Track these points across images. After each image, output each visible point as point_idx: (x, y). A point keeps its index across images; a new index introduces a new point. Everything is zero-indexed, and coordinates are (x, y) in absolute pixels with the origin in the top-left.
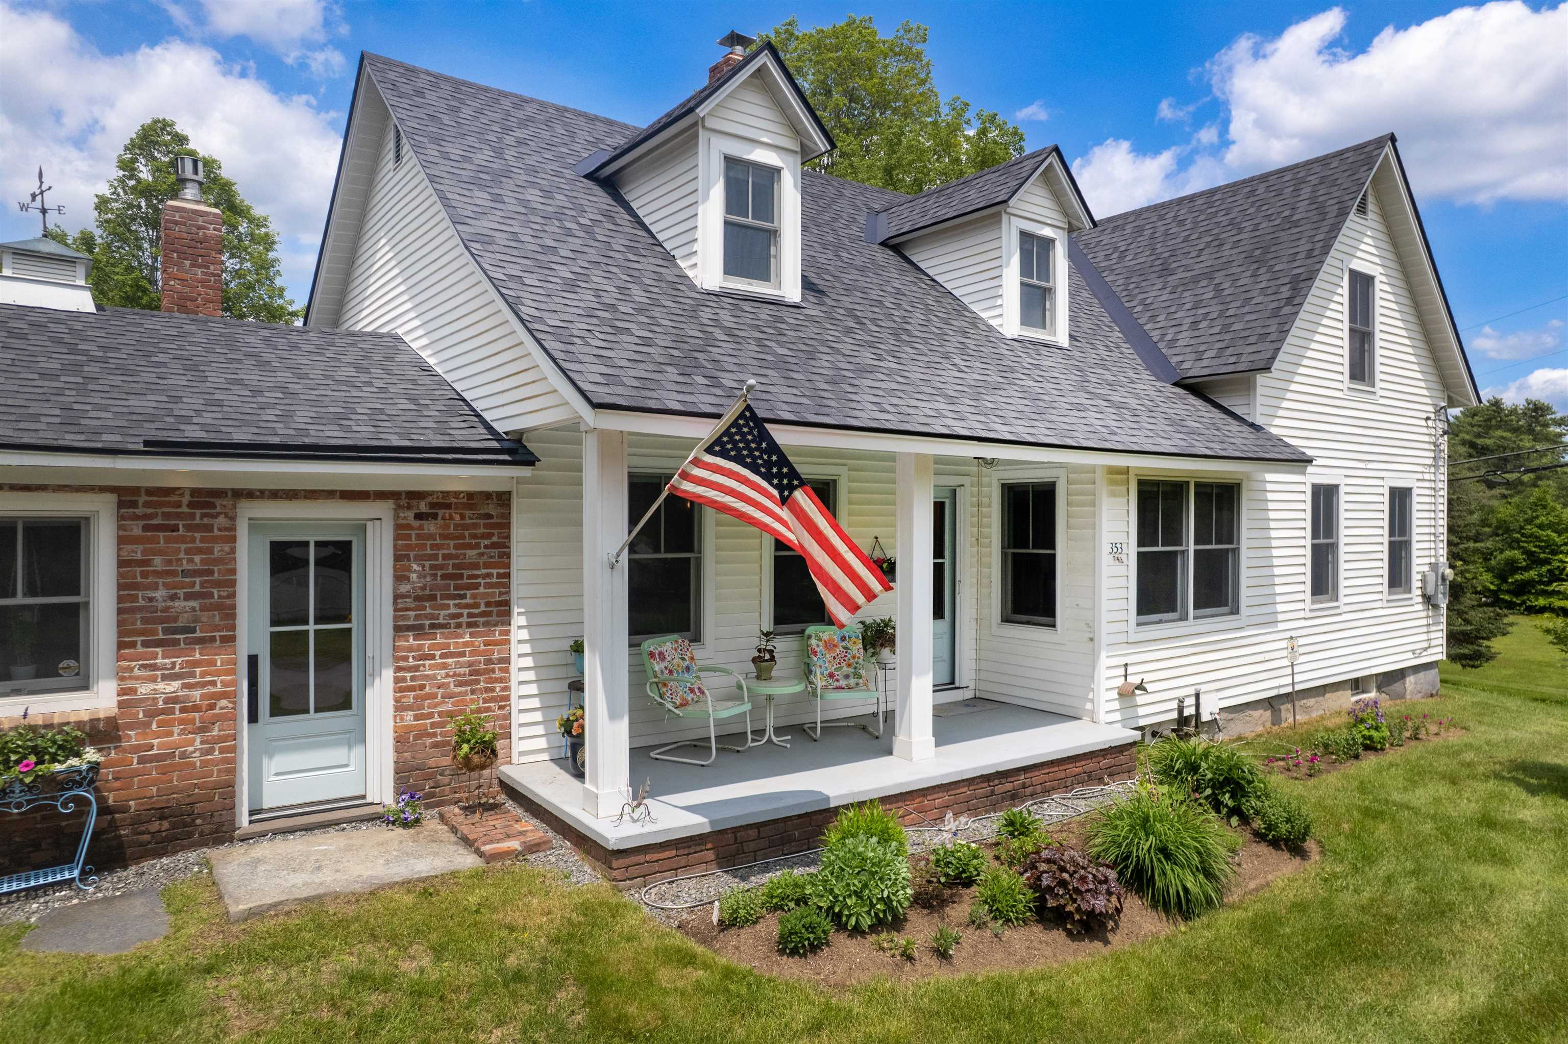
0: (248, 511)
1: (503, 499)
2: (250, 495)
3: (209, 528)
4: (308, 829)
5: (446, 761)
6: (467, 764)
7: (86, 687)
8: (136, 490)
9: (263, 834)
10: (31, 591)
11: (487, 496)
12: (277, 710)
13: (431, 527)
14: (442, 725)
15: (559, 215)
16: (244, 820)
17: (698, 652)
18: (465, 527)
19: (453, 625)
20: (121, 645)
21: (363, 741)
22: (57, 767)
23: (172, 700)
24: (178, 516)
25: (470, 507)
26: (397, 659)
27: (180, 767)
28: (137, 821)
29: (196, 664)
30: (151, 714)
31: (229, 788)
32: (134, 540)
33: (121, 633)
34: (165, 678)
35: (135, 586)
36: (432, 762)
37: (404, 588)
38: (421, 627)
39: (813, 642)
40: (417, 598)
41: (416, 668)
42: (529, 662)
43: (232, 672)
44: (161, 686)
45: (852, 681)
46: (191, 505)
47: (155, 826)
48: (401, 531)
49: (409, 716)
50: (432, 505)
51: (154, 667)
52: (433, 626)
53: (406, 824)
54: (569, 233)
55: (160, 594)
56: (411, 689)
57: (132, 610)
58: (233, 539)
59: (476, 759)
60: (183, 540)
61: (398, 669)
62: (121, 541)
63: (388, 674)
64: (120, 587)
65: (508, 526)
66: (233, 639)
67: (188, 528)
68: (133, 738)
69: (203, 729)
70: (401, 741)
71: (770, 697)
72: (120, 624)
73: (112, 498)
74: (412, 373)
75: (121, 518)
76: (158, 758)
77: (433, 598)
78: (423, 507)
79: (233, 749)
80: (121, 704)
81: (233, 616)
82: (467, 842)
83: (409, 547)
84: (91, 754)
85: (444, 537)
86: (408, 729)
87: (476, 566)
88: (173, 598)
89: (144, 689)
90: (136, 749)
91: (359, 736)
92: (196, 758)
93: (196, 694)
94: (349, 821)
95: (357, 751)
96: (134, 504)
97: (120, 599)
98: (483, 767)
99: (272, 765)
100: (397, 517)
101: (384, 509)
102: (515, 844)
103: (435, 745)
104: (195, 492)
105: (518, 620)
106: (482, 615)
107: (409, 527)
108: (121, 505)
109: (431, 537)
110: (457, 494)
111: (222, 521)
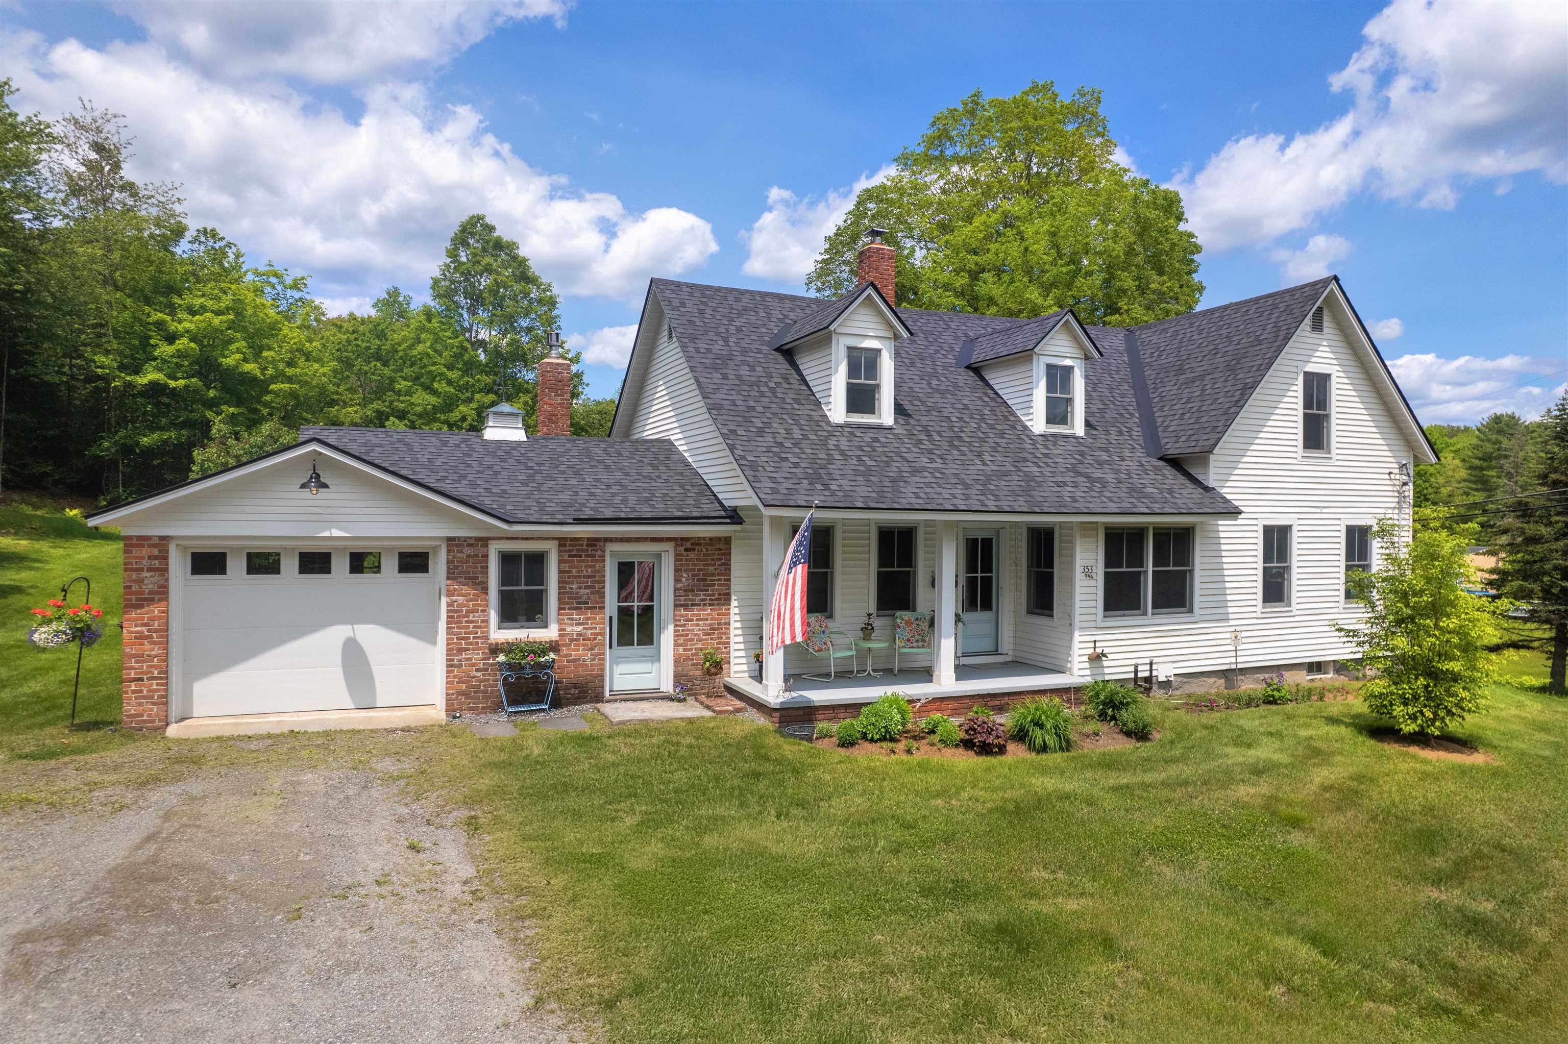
0: (611, 547)
1: (727, 540)
2: (610, 540)
3: (594, 556)
4: (634, 700)
5: (698, 673)
6: (708, 672)
7: (546, 627)
8: (565, 539)
9: (616, 701)
10: (526, 585)
11: (719, 539)
12: (620, 644)
13: (692, 555)
14: (696, 655)
15: (757, 384)
16: (607, 694)
17: (831, 624)
18: (708, 555)
19: (703, 604)
20: (560, 609)
21: (659, 660)
22: (541, 659)
23: (579, 635)
24: (582, 550)
25: (711, 545)
26: (675, 620)
27: (583, 666)
28: (566, 688)
29: (589, 619)
30: (572, 640)
31: (601, 677)
32: (565, 562)
33: (560, 603)
34: (577, 624)
35: (565, 582)
36: (691, 673)
37: (679, 585)
38: (686, 605)
39: (899, 620)
40: (685, 591)
41: (684, 625)
42: (739, 625)
43: (603, 623)
44: (575, 628)
45: (920, 644)
46: (587, 545)
47: (573, 691)
48: (677, 556)
49: (681, 649)
50: (692, 544)
51: (572, 619)
52: (693, 605)
53: (679, 701)
54: (762, 395)
55: (575, 586)
56: (682, 636)
57: (563, 593)
58: (604, 561)
59: (713, 670)
60: (583, 561)
61: (676, 626)
62: (560, 562)
63: (671, 628)
64: (559, 582)
65: (730, 554)
66: (603, 608)
67: (587, 556)
68: (564, 650)
69: (591, 649)
70: (677, 661)
71: (869, 649)
72: (559, 599)
73: (556, 542)
74: (680, 467)
75: (560, 551)
76: (574, 661)
77: (692, 591)
78: (688, 545)
79: (603, 659)
80: (560, 635)
81: (604, 597)
82: (708, 707)
83: (682, 565)
84: (552, 655)
85: (698, 560)
86: (681, 656)
87: (713, 575)
88: (580, 588)
89: (569, 629)
90: (566, 656)
91: (657, 658)
92: (588, 662)
93: (589, 632)
94: (653, 698)
95: (656, 665)
96: (565, 545)
97: (560, 588)
98: (716, 674)
99: (619, 669)
100: (676, 550)
101: (669, 546)
102: (731, 708)
103: (693, 665)
104: (589, 539)
105: (734, 603)
106: (717, 599)
107: (681, 555)
108: (560, 545)
109: (692, 560)
110: (704, 538)
111: (599, 552)
